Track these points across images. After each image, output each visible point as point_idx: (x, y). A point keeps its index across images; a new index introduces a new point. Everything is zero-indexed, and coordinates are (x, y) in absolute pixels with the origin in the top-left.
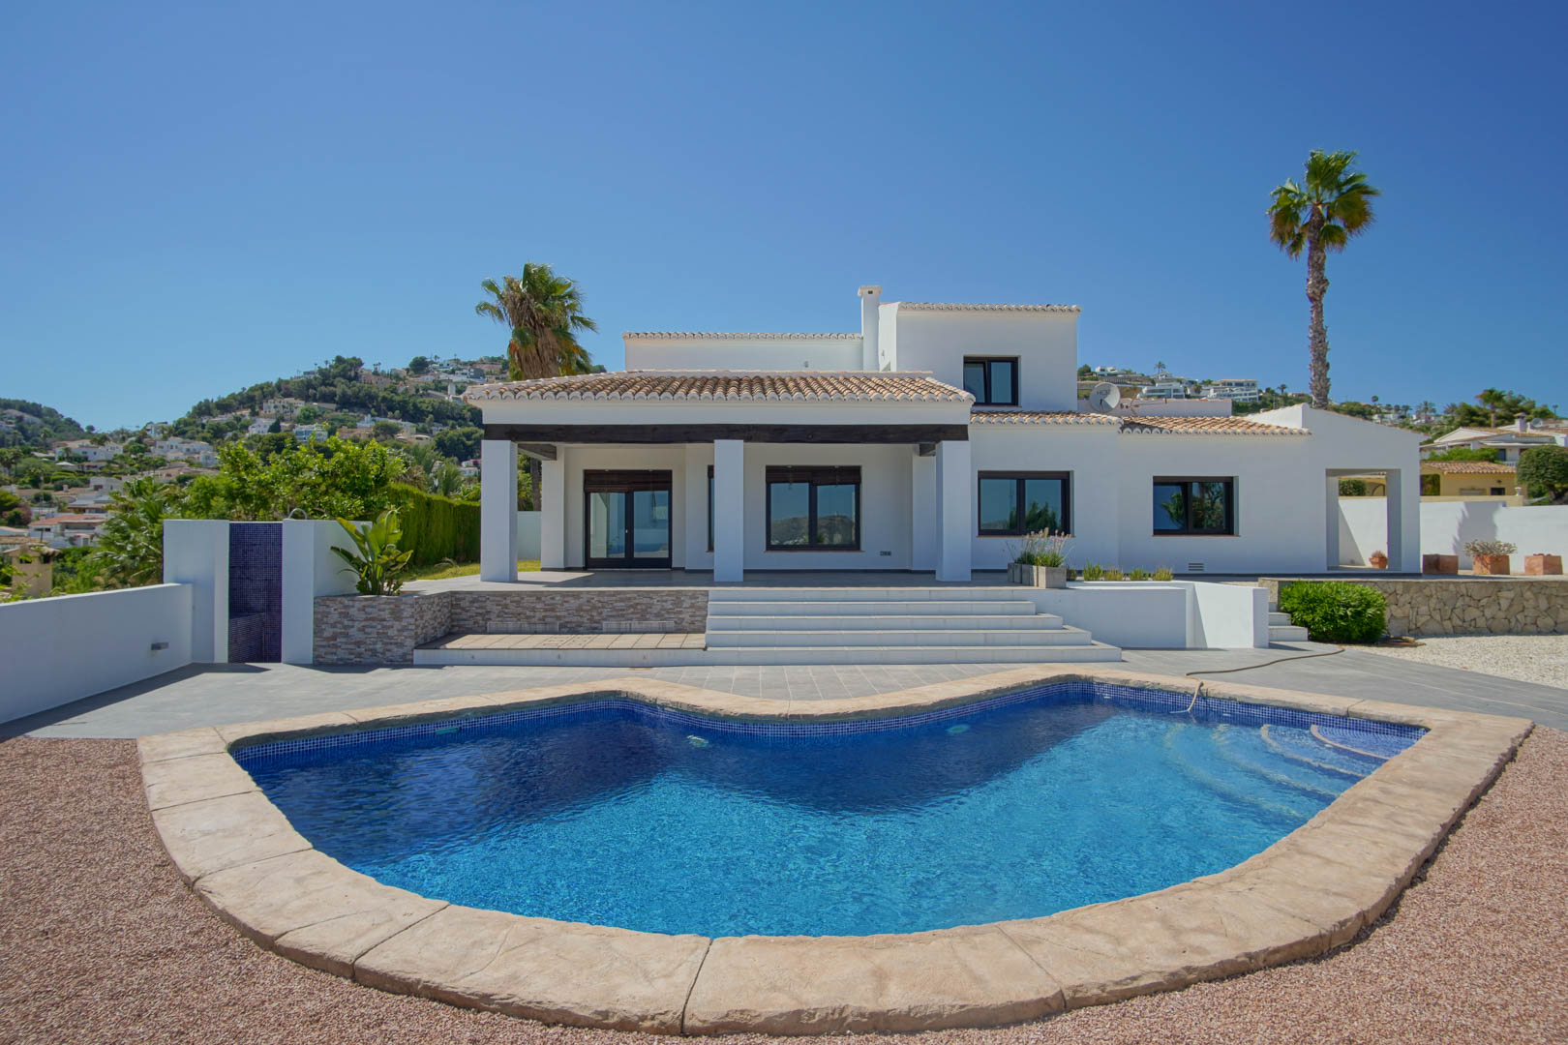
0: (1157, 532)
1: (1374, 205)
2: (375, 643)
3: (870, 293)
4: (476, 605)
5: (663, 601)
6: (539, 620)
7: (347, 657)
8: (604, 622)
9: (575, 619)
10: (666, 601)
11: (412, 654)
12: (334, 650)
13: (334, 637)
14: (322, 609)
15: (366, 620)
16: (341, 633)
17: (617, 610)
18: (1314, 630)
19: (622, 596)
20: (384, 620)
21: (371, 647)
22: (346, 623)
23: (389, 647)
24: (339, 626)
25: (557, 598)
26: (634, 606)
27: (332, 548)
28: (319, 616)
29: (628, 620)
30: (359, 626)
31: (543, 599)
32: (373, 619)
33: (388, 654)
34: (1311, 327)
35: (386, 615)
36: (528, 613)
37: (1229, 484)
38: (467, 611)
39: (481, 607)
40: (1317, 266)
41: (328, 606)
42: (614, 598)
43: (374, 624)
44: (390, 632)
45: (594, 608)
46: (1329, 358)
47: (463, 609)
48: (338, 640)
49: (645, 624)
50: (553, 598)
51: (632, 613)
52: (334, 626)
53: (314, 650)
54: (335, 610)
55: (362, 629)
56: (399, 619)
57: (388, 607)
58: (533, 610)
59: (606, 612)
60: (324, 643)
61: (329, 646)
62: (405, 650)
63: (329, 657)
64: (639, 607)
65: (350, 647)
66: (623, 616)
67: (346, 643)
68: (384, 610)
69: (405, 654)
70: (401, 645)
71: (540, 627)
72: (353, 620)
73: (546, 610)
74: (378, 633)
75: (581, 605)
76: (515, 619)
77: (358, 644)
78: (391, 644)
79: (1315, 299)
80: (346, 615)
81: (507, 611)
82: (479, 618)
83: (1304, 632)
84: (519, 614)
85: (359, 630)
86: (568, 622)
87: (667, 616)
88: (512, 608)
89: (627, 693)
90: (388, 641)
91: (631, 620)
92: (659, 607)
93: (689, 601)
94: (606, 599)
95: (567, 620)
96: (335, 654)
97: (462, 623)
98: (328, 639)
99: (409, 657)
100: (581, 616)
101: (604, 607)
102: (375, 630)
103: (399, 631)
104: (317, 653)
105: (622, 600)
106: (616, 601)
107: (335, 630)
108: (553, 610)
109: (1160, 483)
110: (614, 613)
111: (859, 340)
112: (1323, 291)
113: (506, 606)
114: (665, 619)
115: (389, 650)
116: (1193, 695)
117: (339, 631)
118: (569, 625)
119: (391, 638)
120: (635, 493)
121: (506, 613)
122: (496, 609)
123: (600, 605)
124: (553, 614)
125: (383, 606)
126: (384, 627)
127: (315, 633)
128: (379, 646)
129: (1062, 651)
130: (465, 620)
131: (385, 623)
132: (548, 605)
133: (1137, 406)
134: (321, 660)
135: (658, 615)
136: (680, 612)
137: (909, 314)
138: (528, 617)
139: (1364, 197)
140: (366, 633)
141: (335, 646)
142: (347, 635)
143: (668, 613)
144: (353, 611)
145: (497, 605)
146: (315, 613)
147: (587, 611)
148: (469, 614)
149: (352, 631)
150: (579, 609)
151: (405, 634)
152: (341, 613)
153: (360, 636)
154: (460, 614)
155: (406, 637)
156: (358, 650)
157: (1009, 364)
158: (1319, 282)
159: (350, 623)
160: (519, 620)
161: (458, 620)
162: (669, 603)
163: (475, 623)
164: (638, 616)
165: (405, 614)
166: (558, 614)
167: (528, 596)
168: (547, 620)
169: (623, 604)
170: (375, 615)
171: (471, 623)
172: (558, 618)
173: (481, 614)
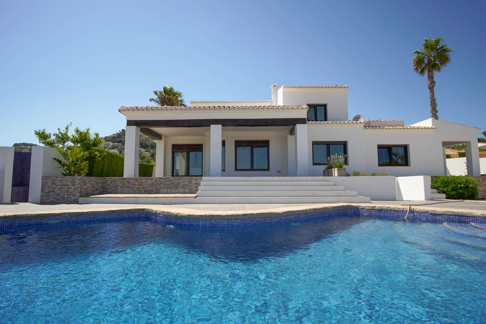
0: (379, 165)
1: (451, 55)
2: (64, 195)
3: (275, 86)
4: (113, 183)
5: (185, 181)
6: (137, 189)
7: (53, 200)
8: (161, 190)
9: (150, 188)
10: (186, 181)
11: (79, 199)
12: (49, 197)
13: (49, 193)
14: (45, 181)
15: (62, 185)
16: (52, 191)
17: (167, 185)
18: (448, 195)
19: (169, 179)
20: (68, 185)
21: (63, 196)
22: (54, 186)
23: (69, 196)
24: (51, 188)
25: (143, 180)
26: (173, 183)
27: (54, 158)
28: (44, 184)
29: (171, 189)
30: (59, 188)
31: (138, 181)
32: (64, 185)
33: (69, 199)
34: (430, 98)
35: (69, 183)
36: (132, 186)
38: (109, 185)
39: (114, 184)
40: (431, 78)
41: (47, 180)
42: (166, 180)
43: (65, 187)
44: (70, 190)
45: (158, 184)
46: (437, 108)
47: (108, 184)
48: (50, 193)
49: (177, 190)
50: (142, 180)
51: (172, 186)
52: (49, 188)
53: (41, 197)
54: (50, 181)
55: (60, 189)
56: (74, 185)
57: (70, 180)
58: (135, 185)
59: (162, 186)
60: (45, 195)
61: (47, 196)
62: (76, 197)
63: (47, 200)
64: (175, 184)
65: (54, 196)
66: (169, 187)
67: (53, 195)
68: (68, 181)
69: (76, 199)
70: (74, 195)
71: (137, 191)
72: (57, 186)
73: (139, 185)
74: (66, 191)
75: (153, 183)
76: (127, 189)
77: (58, 195)
78: (71, 195)
79: (431, 88)
80: (54, 183)
81: (124, 185)
82: (114, 188)
83: (444, 195)
84: (129, 187)
85: (59, 189)
86: (147, 190)
87: (186, 187)
88: (126, 184)
89: (147, 209)
90: (70, 194)
91: (172, 189)
92: (183, 184)
93: (195, 181)
94: (162, 181)
95: (147, 189)
96: (49, 199)
97: (107, 190)
98: (46, 193)
99: (77, 200)
100: (153, 187)
101: (161, 184)
102: (65, 189)
103: (74, 190)
104: (42, 199)
105: (168, 181)
106: (166, 181)
107: (49, 189)
108: (142, 185)
109: (380, 147)
110: (165, 186)
111: (271, 103)
112: (434, 86)
113: (124, 183)
114: (185, 188)
115: (69, 198)
116: (407, 212)
117: (51, 190)
118: (148, 191)
119: (71, 193)
120: (190, 153)
121: (124, 186)
122: (120, 185)
123: (160, 183)
124: (142, 187)
125: (68, 180)
126: (68, 188)
127: (41, 190)
128: (66, 196)
130: (108, 189)
131: (68, 187)
132: (140, 183)
133: (370, 123)
134: (43, 201)
135: (182, 187)
136: (191, 186)
137: (287, 89)
138: (132, 188)
140: (61, 191)
141: (49, 196)
142: (54, 191)
143: (186, 186)
144: (57, 182)
145: (121, 183)
146: (42, 182)
147: (155, 185)
148: (110, 186)
149: (56, 190)
150: (152, 185)
151: (76, 191)
152: (52, 183)
153: (59, 192)
154: (107, 186)
155: (76, 192)
156: (58, 197)
157: (323, 107)
158: (432, 83)
159: (55, 187)
160: (129, 189)
161: (106, 189)
162: (187, 182)
163: (112, 190)
164: (175, 187)
165: (77, 183)
166: (144, 186)
167: (132, 179)
168: (140, 189)
169: (169, 182)
170: (65, 184)
171: (111, 190)
172: (144, 188)
173: (114, 186)
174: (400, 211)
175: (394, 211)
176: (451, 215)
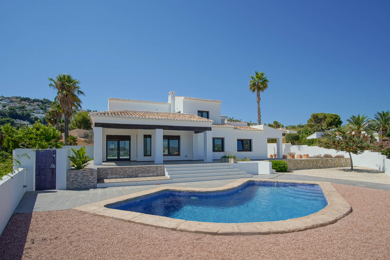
0: (238, 151)
2: (85, 182)
3: (173, 93)
4: (104, 171)
5: (153, 169)
6: (122, 174)
7: (77, 186)
8: (139, 175)
9: (131, 174)
10: (154, 169)
11: (97, 185)
12: (73, 185)
13: (73, 181)
14: (69, 174)
15: (83, 176)
16: (75, 180)
17: (142, 171)
18: (276, 170)
19: (144, 168)
20: (88, 176)
21: (84, 184)
22: (76, 177)
23: (90, 183)
24: (74, 178)
25: (127, 169)
26: (146, 170)
27: (68, 157)
28: (68, 176)
29: (145, 174)
30: (81, 178)
31: (123, 169)
32: (85, 176)
33: (89, 185)
34: (257, 108)
35: (89, 174)
36: (119, 173)
37: (250, 141)
38: (102, 173)
39: (106, 172)
40: (258, 96)
41: (71, 173)
42: (141, 168)
43: (85, 177)
44: (90, 179)
45: (136, 171)
46: (261, 115)
47: (101, 172)
48: (74, 182)
49: (149, 175)
50: (125, 169)
51: (146, 172)
52: (73, 178)
53: (67, 185)
54: (73, 174)
55: (82, 179)
56: (92, 175)
57: (89, 172)
58: (120, 172)
59: (139, 172)
60: (70, 183)
61: (71, 184)
62: (94, 184)
63: (71, 187)
64: (147, 170)
65: (77, 184)
66: (144, 173)
67: (76, 183)
68: (88, 173)
69: (94, 185)
70: (93, 182)
71: (122, 176)
72: (79, 176)
73: (124, 172)
74: (86, 180)
75: (133, 170)
76: (115, 175)
77: (80, 183)
78: (90, 182)
79: (258, 102)
80: (77, 175)
81: (113, 172)
82: (105, 175)
83: (275, 170)
84: (116, 173)
85: (81, 179)
86: (129, 175)
87: (154, 172)
88: (115, 172)
89: (171, 189)
90: (89, 182)
91: (146, 173)
92: (152, 170)
93: (160, 168)
94: (139, 169)
95: (129, 174)
96: (73, 186)
97: (100, 176)
98: (71, 182)
99: (95, 186)
100: (133, 173)
101: (139, 171)
102: (85, 179)
103: (92, 179)
104: (67, 186)
105: (143, 169)
106: (142, 169)
107: (73, 179)
108: (125, 172)
109: (238, 140)
110: (141, 172)
111: (170, 105)
112: (260, 101)
113: (113, 171)
114: (154, 173)
115: (89, 184)
116: (275, 182)
117: (74, 180)
118: (130, 176)
119: (90, 181)
120: (120, 141)
121: (113, 173)
122: (110, 172)
123: (138, 170)
124: (126, 173)
125: (88, 172)
126: (88, 178)
127: (67, 180)
128: (87, 183)
129: (243, 176)
130: (101, 175)
131: (88, 177)
132: (124, 171)
133: (230, 123)
134: (69, 188)
135: (152, 172)
136: (158, 171)
137: (186, 100)
138: (119, 174)
139: (266, 82)
140: (83, 180)
141: (73, 184)
142: (77, 181)
143: (155, 171)
144: (79, 174)
145: (110, 171)
146: (67, 175)
147: (134, 172)
148: (102, 174)
149: (78, 180)
150: (132, 171)
151: (94, 179)
152: (75, 175)
153: (81, 181)
154: (100, 174)
155: (95, 180)
156: (80, 184)
157: (206, 113)
158: (259, 99)
159: (78, 177)
160: (116, 175)
161: (99, 176)
162: (155, 169)
163: (104, 176)
164: (148, 172)
165: (94, 174)
166: (127, 173)
167: (119, 168)
168: (124, 174)
169: (144, 170)
170: (86, 175)
171: (103, 176)
172: (127, 174)
173: (106, 174)
174: (272, 182)
175: (270, 182)
176: (291, 183)
